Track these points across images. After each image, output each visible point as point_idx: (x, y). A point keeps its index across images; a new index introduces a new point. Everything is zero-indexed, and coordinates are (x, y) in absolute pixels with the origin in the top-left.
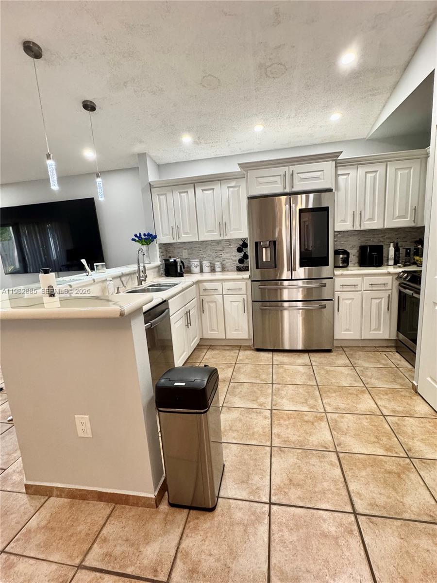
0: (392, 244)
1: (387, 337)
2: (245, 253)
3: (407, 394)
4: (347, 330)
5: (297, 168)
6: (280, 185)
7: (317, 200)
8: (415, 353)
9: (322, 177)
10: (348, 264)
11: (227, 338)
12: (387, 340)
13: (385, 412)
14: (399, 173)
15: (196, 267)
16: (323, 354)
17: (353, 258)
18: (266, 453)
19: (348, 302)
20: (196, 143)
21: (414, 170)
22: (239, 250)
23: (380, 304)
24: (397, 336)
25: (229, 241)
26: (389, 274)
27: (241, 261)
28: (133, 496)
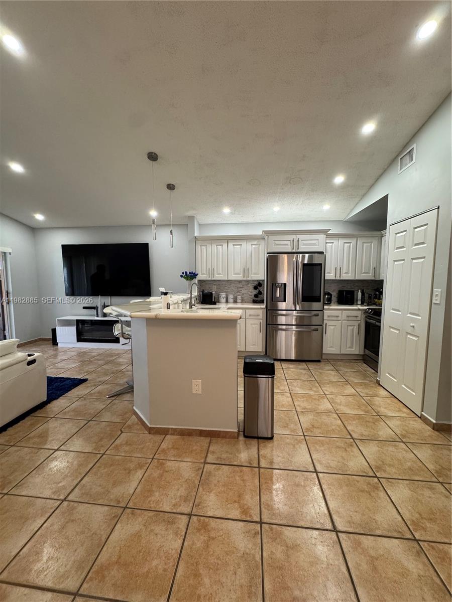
0: (360, 291)
1: (357, 353)
2: (259, 290)
3: (374, 386)
4: (331, 347)
5: (301, 237)
6: (290, 247)
7: (310, 258)
8: (378, 363)
9: (317, 244)
10: (331, 303)
11: (247, 350)
12: (358, 355)
13: (362, 394)
14: (365, 245)
15: (224, 298)
16: (315, 363)
17: (334, 299)
18: (294, 414)
19: (332, 327)
20: (232, 213)
21: (374, 244)
22: (255, 288)
23: (353, 330)
24: (364, 352)
25: (248, 281)
26: (359, 310)
27: (256, 296)
28: (223, 431)
